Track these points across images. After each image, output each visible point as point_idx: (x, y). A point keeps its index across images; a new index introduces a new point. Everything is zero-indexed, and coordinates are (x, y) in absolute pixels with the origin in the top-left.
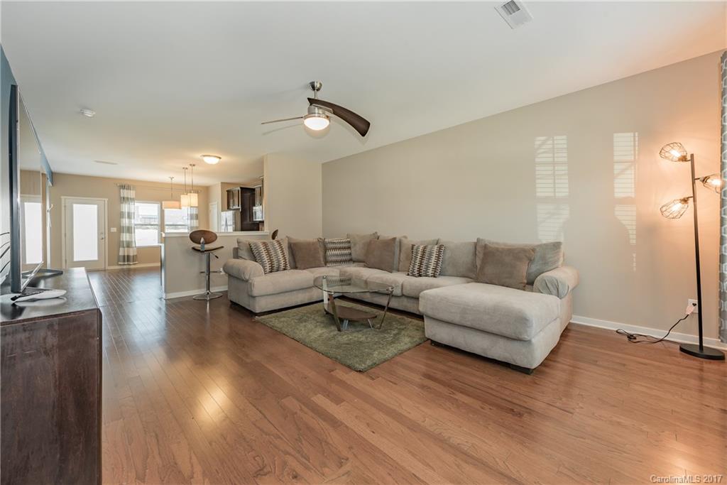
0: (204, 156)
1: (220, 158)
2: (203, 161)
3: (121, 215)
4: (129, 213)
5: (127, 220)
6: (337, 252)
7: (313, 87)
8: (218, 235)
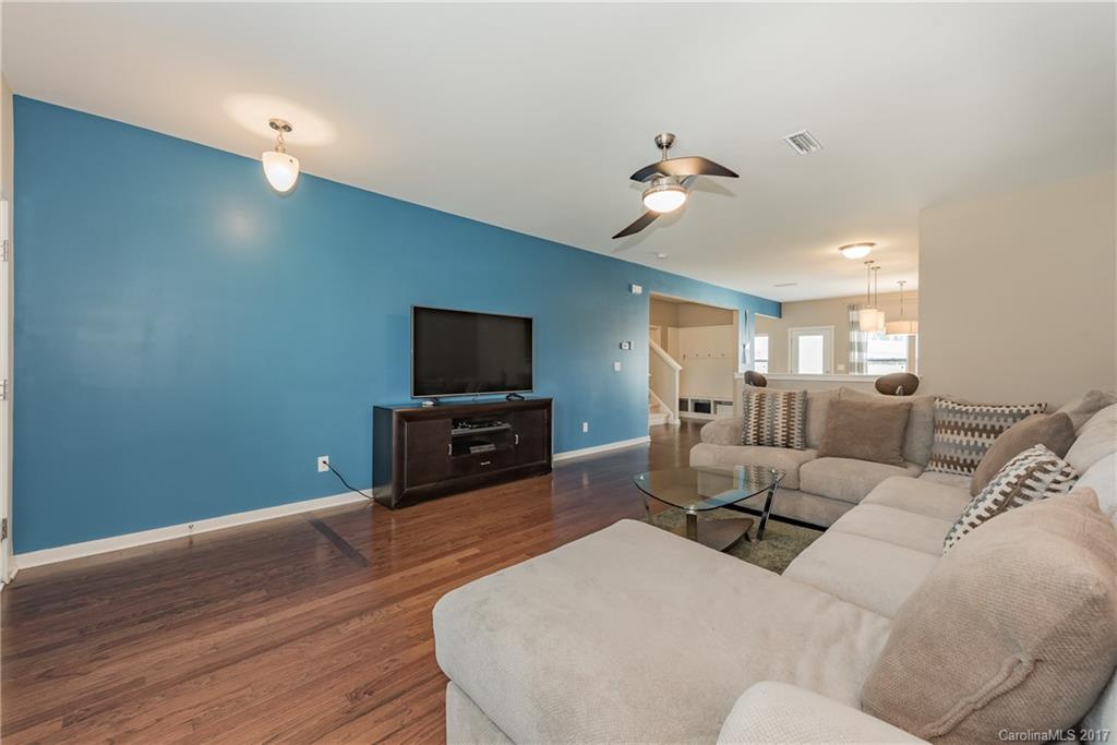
0: (842, 248)
1: (872, 245)
2: (843, 257)
3: (851, 347)
4: (859, 344)
5: (856, 353)
6: (962, 438)
7: (660, 146)
8: (767, 378)
